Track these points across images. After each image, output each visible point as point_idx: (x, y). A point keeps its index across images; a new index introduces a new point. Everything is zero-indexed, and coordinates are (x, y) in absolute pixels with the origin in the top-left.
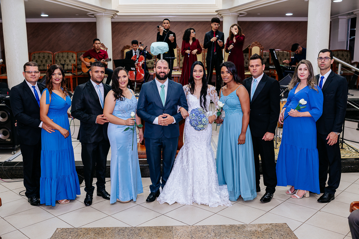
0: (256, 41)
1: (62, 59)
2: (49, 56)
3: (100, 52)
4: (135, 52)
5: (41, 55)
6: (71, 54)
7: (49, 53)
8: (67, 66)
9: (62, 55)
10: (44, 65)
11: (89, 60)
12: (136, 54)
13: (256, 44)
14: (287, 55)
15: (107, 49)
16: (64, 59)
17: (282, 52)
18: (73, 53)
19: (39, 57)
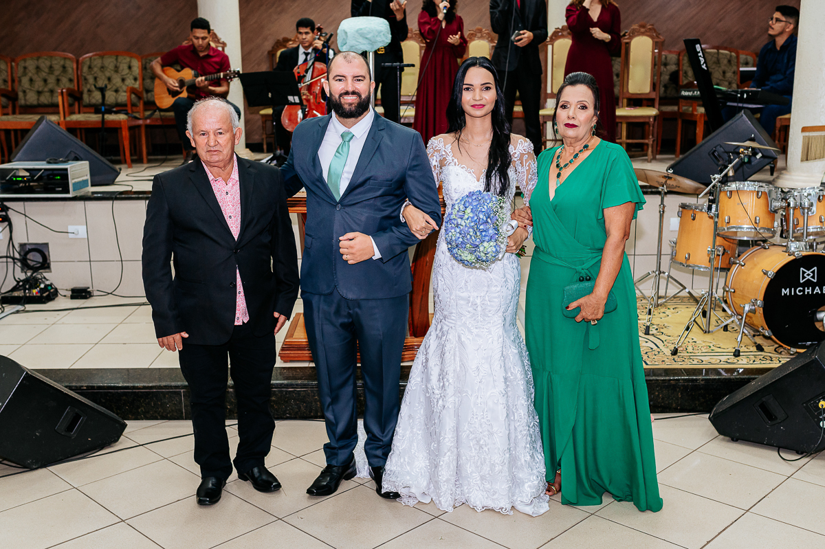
0: (642, 22)
1: (100, 74)
2: (67, 65)
3: (208, 56)
4: (304, 53)
5: (44, 64)
6: (124, 61)
7: (65, 58)
8: (114, 94)
9: (102, 63)
10: (52, 92)
11: (176, 72)
12: (306, 60)
13: (642, 30)
14: (729, 61)
15: (224, 45)
16: (108, 74)
17: (715, 53)
18: (131, 57)
19: (38, 68)
